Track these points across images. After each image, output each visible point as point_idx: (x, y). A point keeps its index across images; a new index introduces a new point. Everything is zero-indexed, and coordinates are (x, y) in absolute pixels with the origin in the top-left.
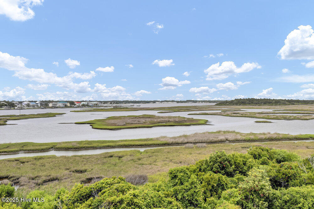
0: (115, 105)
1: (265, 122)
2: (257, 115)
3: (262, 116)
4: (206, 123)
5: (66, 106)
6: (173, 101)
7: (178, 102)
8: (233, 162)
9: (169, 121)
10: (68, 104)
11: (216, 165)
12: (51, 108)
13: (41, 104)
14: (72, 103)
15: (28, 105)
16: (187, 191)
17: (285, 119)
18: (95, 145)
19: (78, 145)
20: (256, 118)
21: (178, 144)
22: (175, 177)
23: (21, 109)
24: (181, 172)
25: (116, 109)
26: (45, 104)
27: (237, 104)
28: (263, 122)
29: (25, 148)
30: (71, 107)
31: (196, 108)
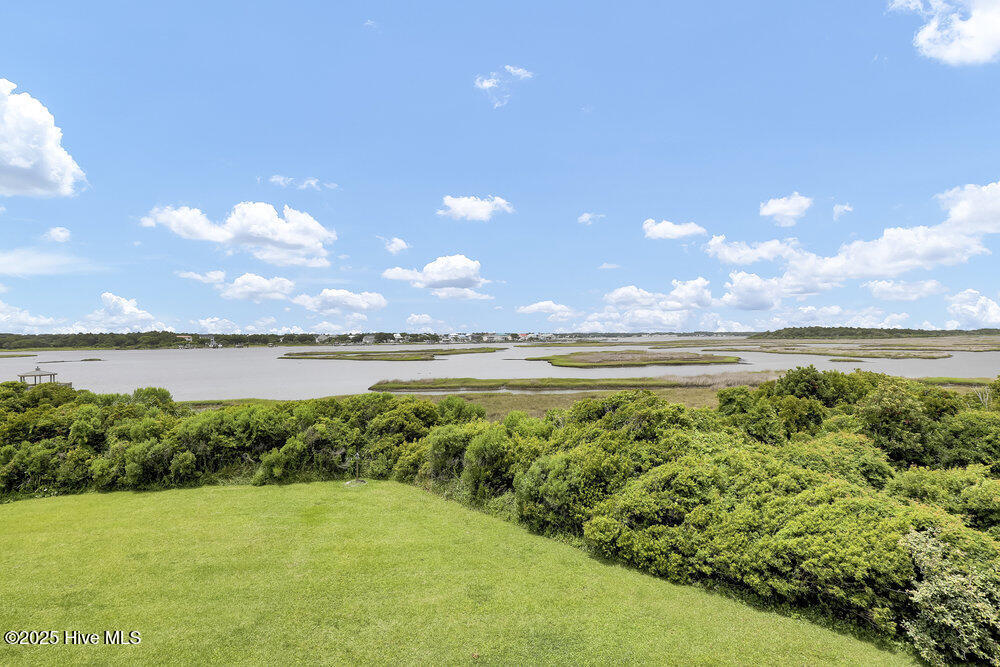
0: (577, 339)
1: (849, 361)
2: (833, 352)
3: (841, 352)
4: (738, 361)
5: (506, 340)
6: (671, 334)
7: (679, 335)
8: (830, 382)
9: (672, 359)
10: (510, 338)
11: (802, 385)
12: (486, 342)
13: (473, 337)
14: (515, 336)
15: (456, 339)
16: (754, 421)
17: (888, 357)
18: (565, 383)
19: (540, 383)
20: (830, 355)
21: (697, 386)
22: (731, 401)
23: (448, 342)
24: (740, 393)
25: (580, 343)
26: (478, 338)
27: (787, 337)
28: (845, 361)
29: (468, 384)
30: (513, 341)
31: (714, 343)
